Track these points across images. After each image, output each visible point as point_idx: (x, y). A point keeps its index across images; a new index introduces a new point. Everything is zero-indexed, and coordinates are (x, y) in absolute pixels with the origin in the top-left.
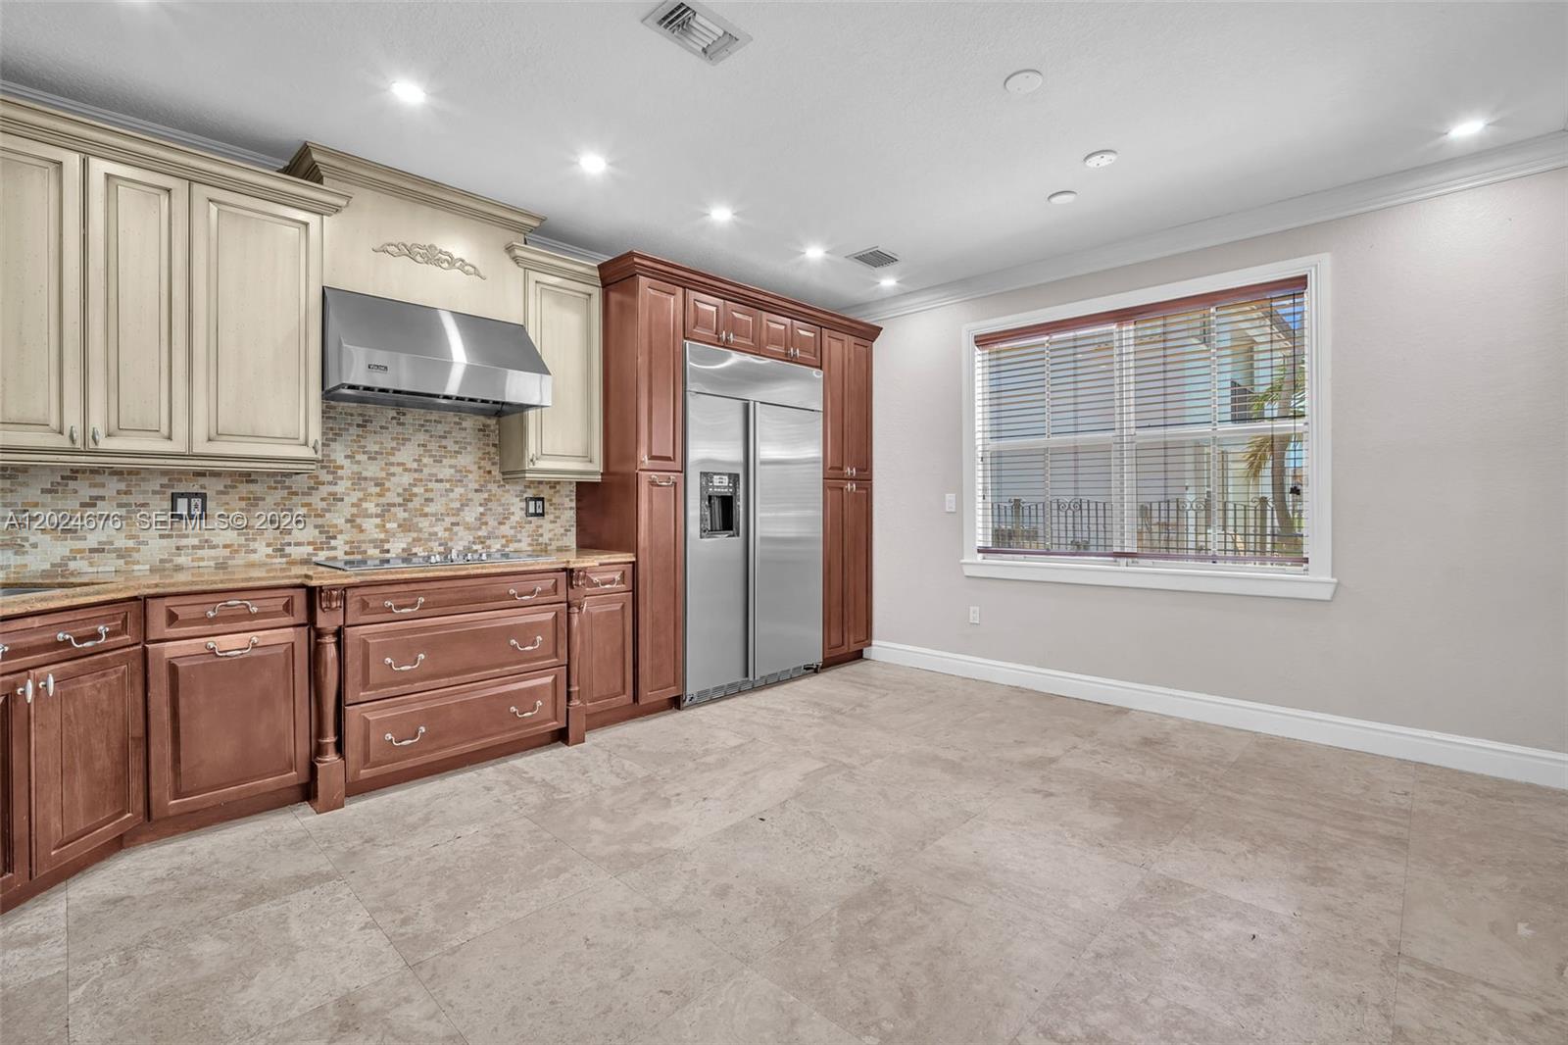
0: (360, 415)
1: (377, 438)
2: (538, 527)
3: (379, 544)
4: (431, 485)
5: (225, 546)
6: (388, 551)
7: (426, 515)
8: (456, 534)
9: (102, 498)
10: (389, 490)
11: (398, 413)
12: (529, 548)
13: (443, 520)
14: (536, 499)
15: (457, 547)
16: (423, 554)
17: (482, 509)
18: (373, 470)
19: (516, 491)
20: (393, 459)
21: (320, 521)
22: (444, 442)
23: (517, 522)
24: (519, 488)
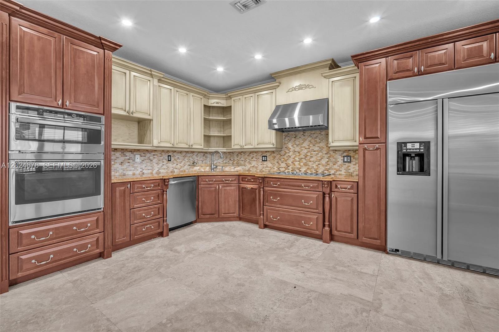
0: (295, 135)
1: (299, 140)
2: (348, 166)
3: (299, 169)
4: (312, 153)
5: (270, 167)
6: (301, 171)
7: (311, 161)
8: (319, 167)
9: (254, 157)
10: (301, 154)
11: (303, 133)
12: (345, 174)
13: (316, 163)
14: (347, 156)
15: (320, 171)
16: (310, 172)
17: (327, 160)
18: (297, 149)
19: (339, 153)
20: (302, 146)
21: (286, 162)
22: (316, 140)
23: (340, 164)
24: (341, 152)
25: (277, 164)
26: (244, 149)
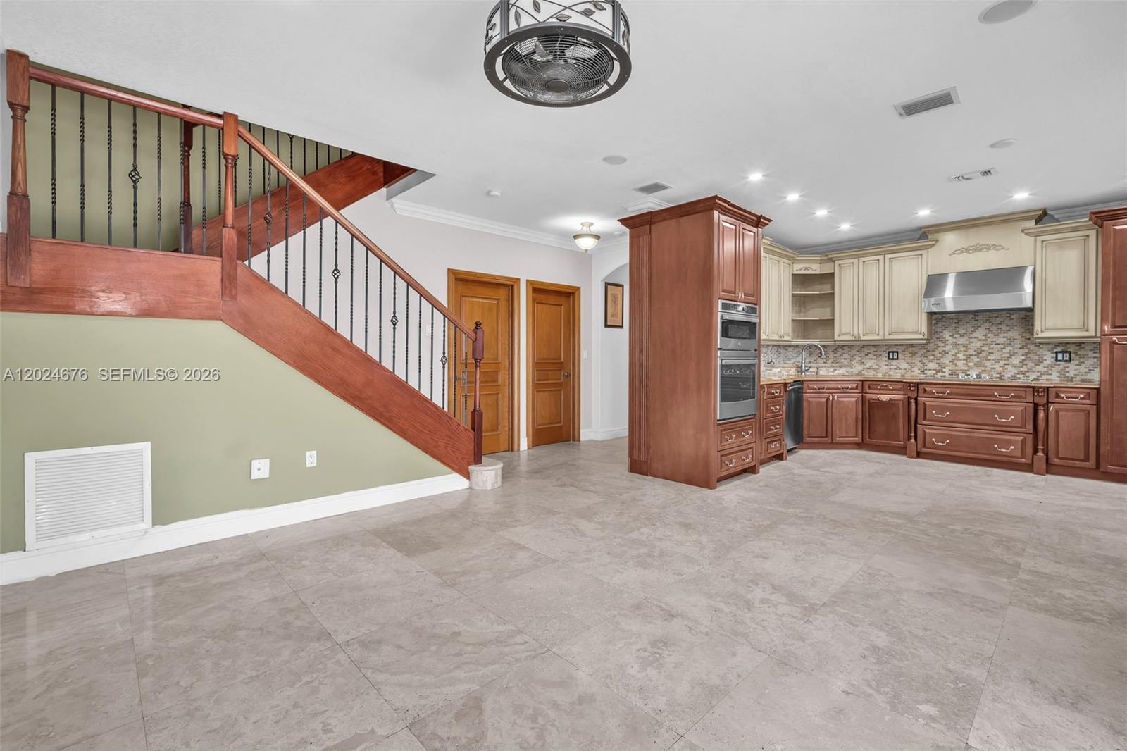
1: (965, 327)
2: (1064, 367)
3: (965, 372)
4: (992, 346)
5: (904, 369)
7: (989, 360)
8: (1007, 369)
9: (870, 353)
10: (970, 349)
12: (1059, 377)
13: (999, 362)
14: (1063, 352)
17: (1023, 357)
18: (962, 341)
19: (1047, 348)
21: (938, 361)
22: (1000, 326)
23: (1049, 364)
24: (1050, 346)
25: (919, 365)
26: (860, 340)
